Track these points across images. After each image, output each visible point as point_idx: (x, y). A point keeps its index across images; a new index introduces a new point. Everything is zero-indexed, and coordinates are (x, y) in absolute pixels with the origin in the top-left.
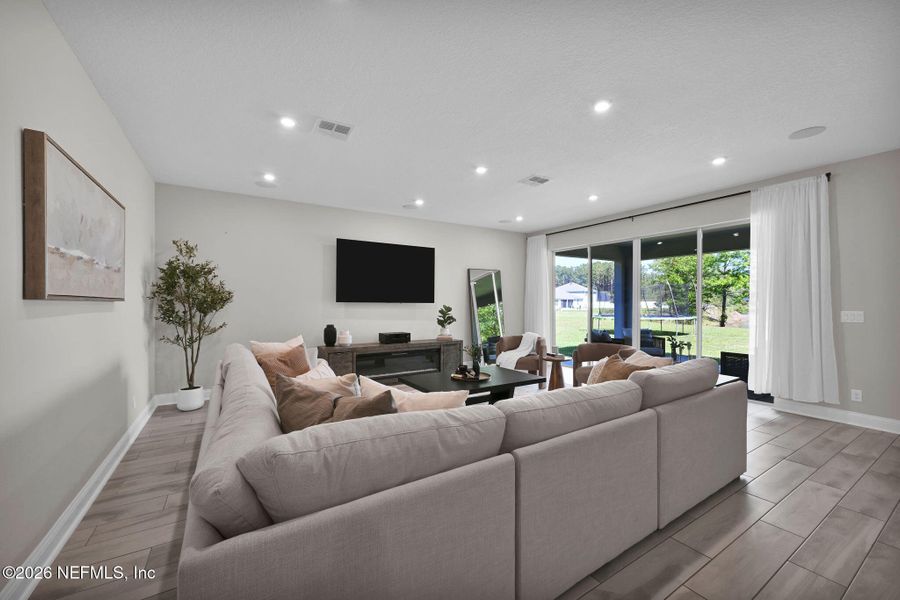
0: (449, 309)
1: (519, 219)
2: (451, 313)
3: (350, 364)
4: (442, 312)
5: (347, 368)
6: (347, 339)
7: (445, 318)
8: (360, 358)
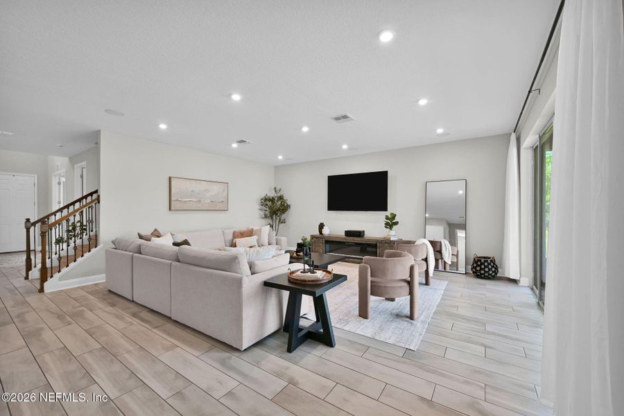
0: (395, 216)
2: (395, 219)
3: (321, 244)
4: (387, 218)
5: (320, 246)
6: (326, 231)
7: (391, 223)
8: (327, 242)
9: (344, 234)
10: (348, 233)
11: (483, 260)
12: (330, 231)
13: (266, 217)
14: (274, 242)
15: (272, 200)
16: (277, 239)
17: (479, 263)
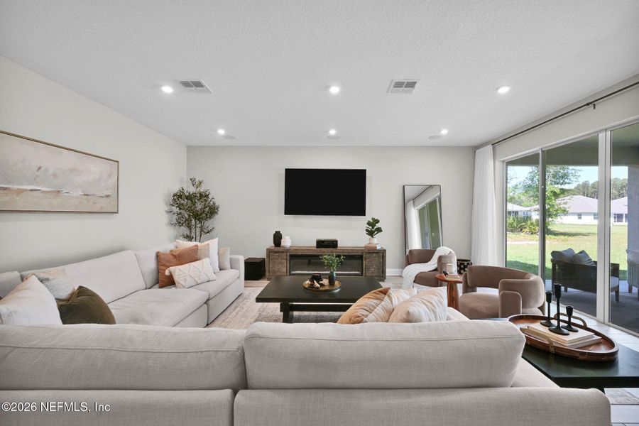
0: (377, 221)
1: (444, 132)
2: (378, 225)
3: (285, 261)
4: (369, 224)
5: (282, 263)
6: (287, 242)
7: (373, 229)
8: (293, 257)
9: (315, 245)
10: (321, 244)
11: (466, 263)
12: (292, 242)
13: (179, 223)
14: (227, 264)
15: (190, 197)
16: (231, 260)
17: (462, 266)
